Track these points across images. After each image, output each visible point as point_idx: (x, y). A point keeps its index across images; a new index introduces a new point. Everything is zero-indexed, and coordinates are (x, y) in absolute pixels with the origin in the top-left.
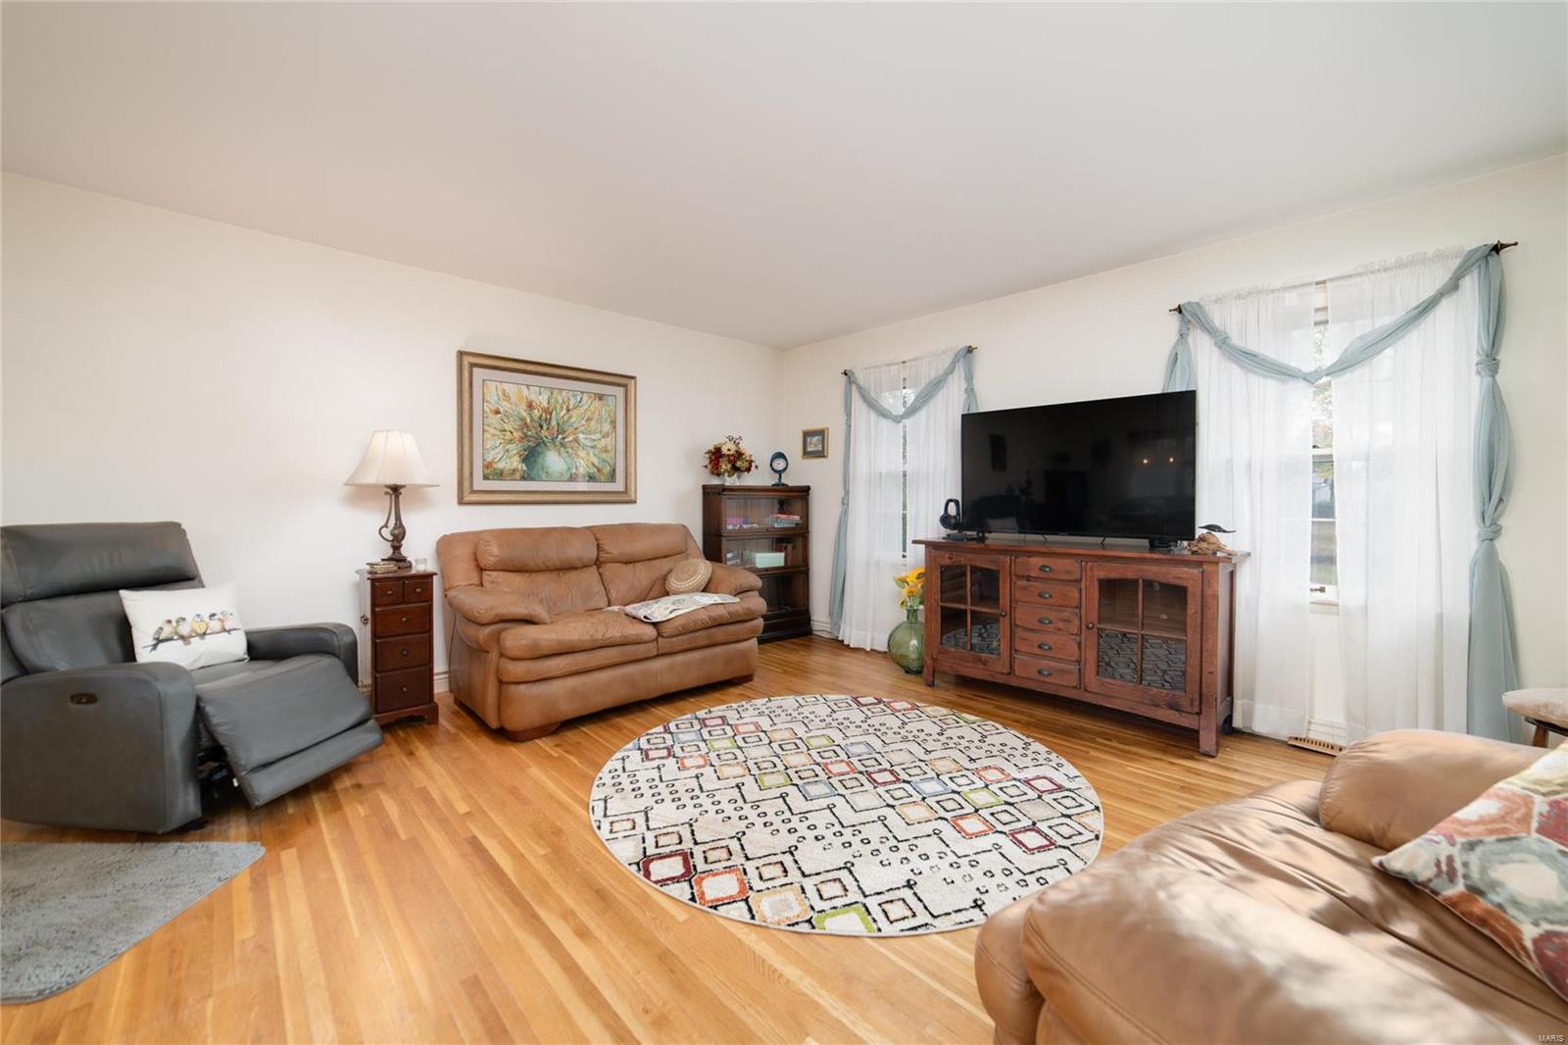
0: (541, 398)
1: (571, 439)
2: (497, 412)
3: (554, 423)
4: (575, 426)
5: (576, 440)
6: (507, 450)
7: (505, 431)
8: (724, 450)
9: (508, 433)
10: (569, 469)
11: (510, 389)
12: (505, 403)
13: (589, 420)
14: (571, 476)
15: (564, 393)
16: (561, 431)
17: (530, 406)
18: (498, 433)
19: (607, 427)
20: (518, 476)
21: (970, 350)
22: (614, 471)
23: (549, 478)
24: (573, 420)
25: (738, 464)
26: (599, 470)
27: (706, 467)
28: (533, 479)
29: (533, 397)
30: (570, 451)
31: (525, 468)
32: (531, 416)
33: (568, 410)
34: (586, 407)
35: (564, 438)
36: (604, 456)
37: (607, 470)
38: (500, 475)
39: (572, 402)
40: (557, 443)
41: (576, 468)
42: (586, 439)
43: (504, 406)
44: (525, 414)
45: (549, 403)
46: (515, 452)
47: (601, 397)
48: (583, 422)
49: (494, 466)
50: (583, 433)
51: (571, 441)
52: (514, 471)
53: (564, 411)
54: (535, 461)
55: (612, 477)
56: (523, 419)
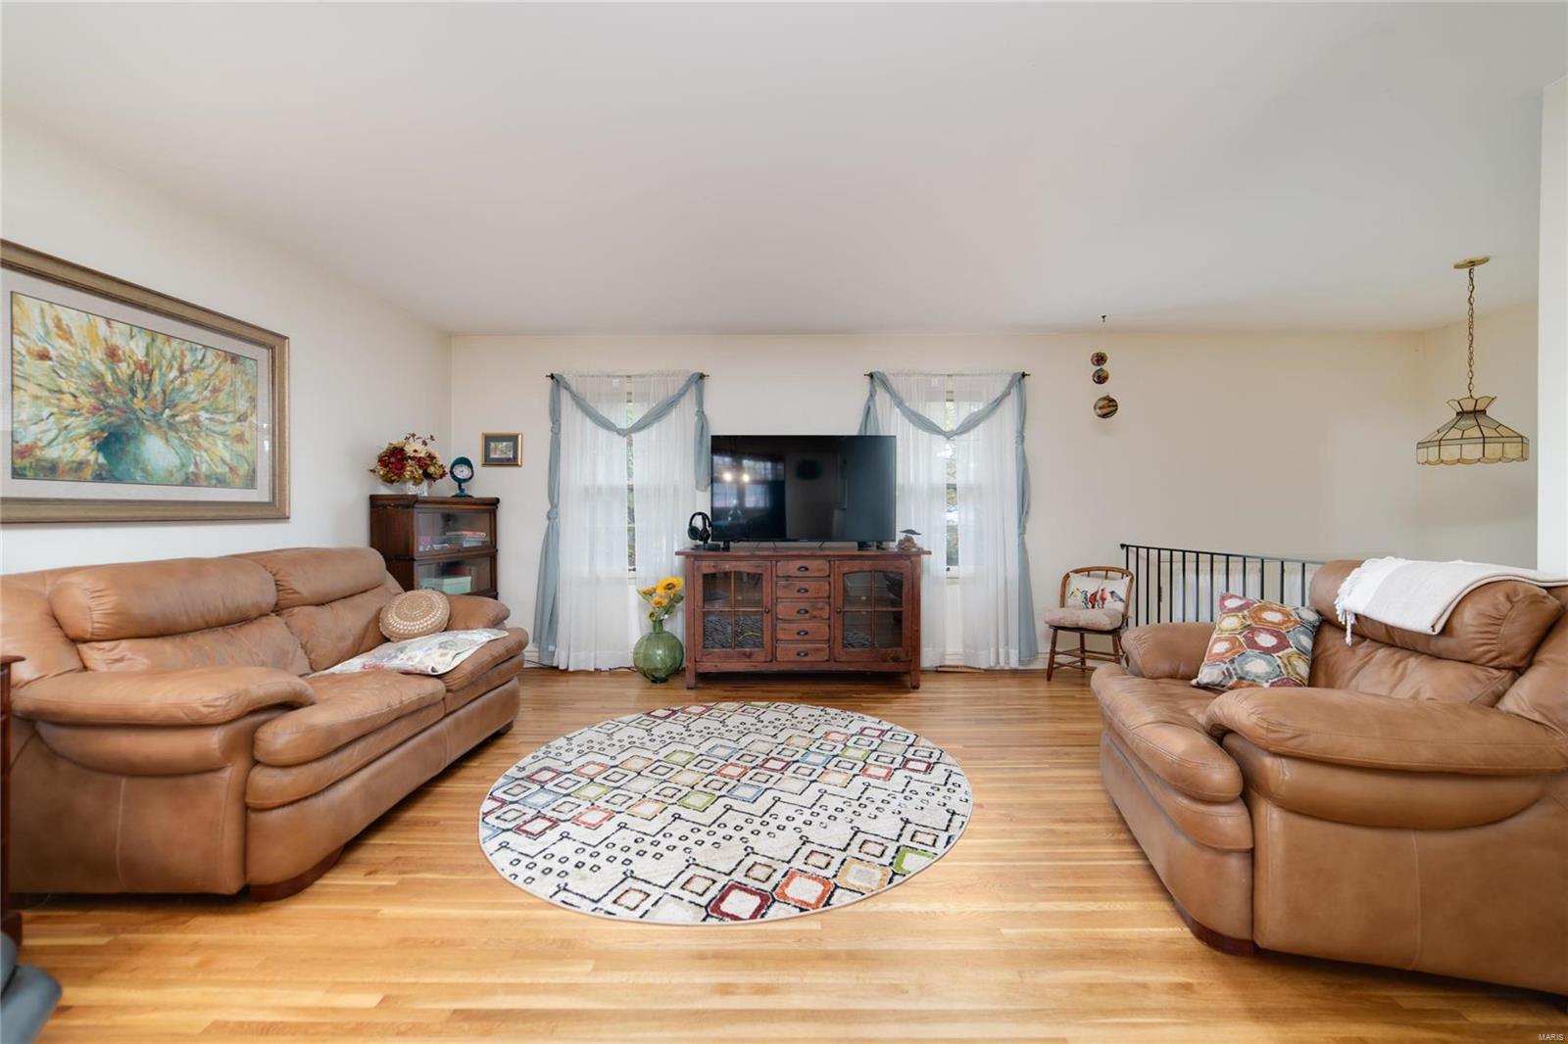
0: (133, 344)
1: (186, 417)
2: (44, 356)
3: (156, 389)
4: (194, 397)
5: (195, 421)
6: (66, 427)
7: (61, 392)
8: (409, 450)
9: (68, 398)
10: (183, 465)
11: (69, 317)
12: (59, 342)
13: (215, 390)
14: (188, 478)
15: (175, 343)
16: (168, 402)
17: (112, 354)
18: (46, 394)
19: (242, 405)
20: (88, 473)
21: (702, 376)
22: (254, 471)
23: (149, 478)
24: (190, 388)
25: (431, 470)
26: (232, 470)
27: (373, 471)
28: (119, 480)
29: (118, 340)
30: (185, 437)
31: (102, 460)
32: (114, 372)
33: (182, 372)
34: (211, 370)
35: (174, 416)
36: (239, 447)
37: (243, 469)
38: (51, 471)
39: (188, 360)
40: (163, 423)
41: (196, 464)
42: (210, 419)
43: (58, 347)
44: (102, 368)
45: (147, 354)
46: (83, 431)
47: (235, 359)
48: (207, 393)
49: (38, 453)
50: (207, 411)
51: (185, 422)
52: (81, 465)
53: (174, 373)
54: (122, 450)
55: (251, 481)
56: (98, 376)
